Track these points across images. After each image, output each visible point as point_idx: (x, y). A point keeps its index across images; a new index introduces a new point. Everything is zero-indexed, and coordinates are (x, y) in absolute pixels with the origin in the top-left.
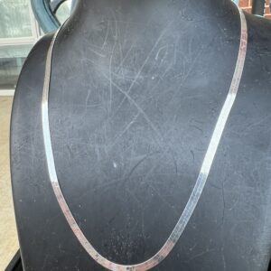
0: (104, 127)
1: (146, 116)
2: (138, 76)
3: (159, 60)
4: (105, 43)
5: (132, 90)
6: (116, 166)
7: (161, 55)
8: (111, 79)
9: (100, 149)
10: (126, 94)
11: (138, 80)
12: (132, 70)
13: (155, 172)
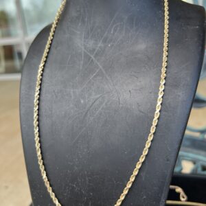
0: (77, 78)
2: (100, 44)
3: (114, 34)
4: (80, 24)
5: (96, 54)
6: (82, 102)
7: (115, 30)
8: (83, 48)
9: (74, 92)
10: (92, 56)
11: (100, 47)
12: (96, 40)
13: (106, 104)
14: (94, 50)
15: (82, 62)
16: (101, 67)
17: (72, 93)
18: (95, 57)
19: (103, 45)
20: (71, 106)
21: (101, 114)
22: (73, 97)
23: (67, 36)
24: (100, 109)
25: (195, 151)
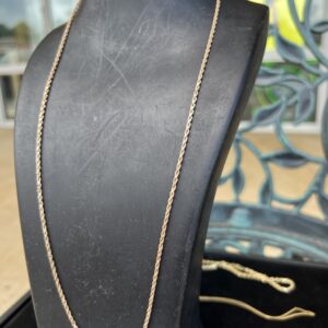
0: (91, 90)
1: (126, 81)
2: (124, 47)
3: (141, 34)
4: (99, 21)
5: (118, 59)
6: (95, 119)
7: (143, 29)
8: (102, 52)
9: (86, 108)
10: (113, 63)
11: (123, 51)
12: (119, 42)
13: (126, 123)
14: (115, 54)
15: (99, 70)
16: (122, 75)
17: (83, 109)
18: (117, 63)
19: (127, 49)
20: (81, 124)
21: (118, 135)
22: (84, 113)
23: (83, 36)
24: (117, 128)
25: (285, 233)
